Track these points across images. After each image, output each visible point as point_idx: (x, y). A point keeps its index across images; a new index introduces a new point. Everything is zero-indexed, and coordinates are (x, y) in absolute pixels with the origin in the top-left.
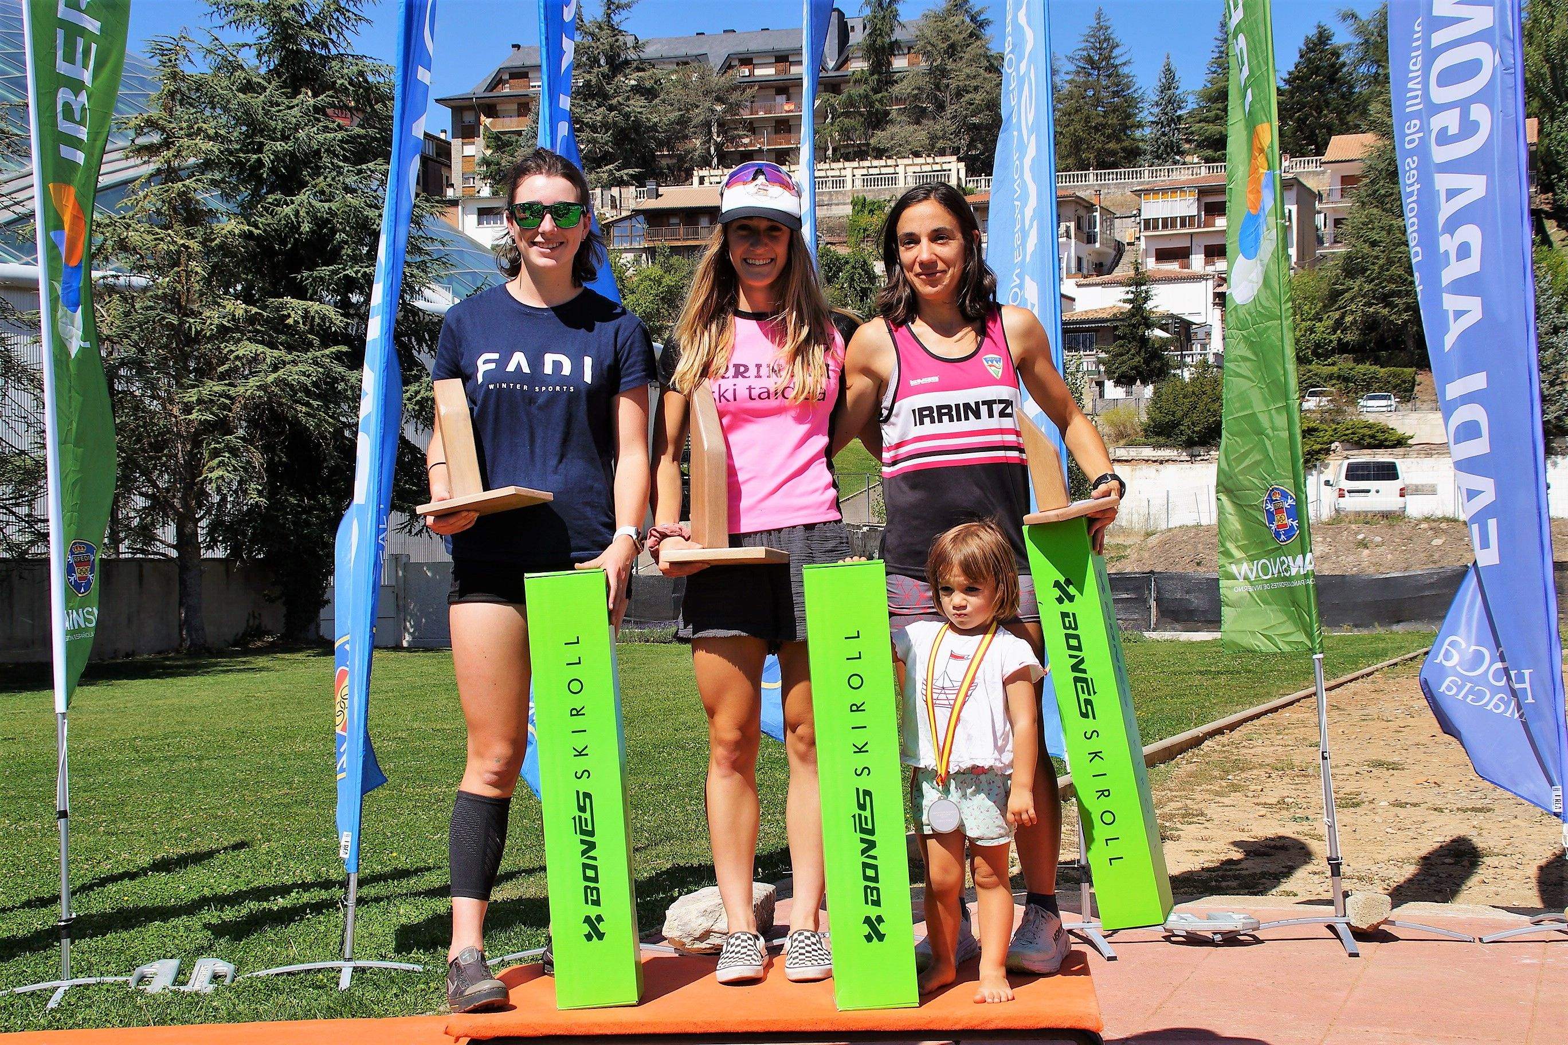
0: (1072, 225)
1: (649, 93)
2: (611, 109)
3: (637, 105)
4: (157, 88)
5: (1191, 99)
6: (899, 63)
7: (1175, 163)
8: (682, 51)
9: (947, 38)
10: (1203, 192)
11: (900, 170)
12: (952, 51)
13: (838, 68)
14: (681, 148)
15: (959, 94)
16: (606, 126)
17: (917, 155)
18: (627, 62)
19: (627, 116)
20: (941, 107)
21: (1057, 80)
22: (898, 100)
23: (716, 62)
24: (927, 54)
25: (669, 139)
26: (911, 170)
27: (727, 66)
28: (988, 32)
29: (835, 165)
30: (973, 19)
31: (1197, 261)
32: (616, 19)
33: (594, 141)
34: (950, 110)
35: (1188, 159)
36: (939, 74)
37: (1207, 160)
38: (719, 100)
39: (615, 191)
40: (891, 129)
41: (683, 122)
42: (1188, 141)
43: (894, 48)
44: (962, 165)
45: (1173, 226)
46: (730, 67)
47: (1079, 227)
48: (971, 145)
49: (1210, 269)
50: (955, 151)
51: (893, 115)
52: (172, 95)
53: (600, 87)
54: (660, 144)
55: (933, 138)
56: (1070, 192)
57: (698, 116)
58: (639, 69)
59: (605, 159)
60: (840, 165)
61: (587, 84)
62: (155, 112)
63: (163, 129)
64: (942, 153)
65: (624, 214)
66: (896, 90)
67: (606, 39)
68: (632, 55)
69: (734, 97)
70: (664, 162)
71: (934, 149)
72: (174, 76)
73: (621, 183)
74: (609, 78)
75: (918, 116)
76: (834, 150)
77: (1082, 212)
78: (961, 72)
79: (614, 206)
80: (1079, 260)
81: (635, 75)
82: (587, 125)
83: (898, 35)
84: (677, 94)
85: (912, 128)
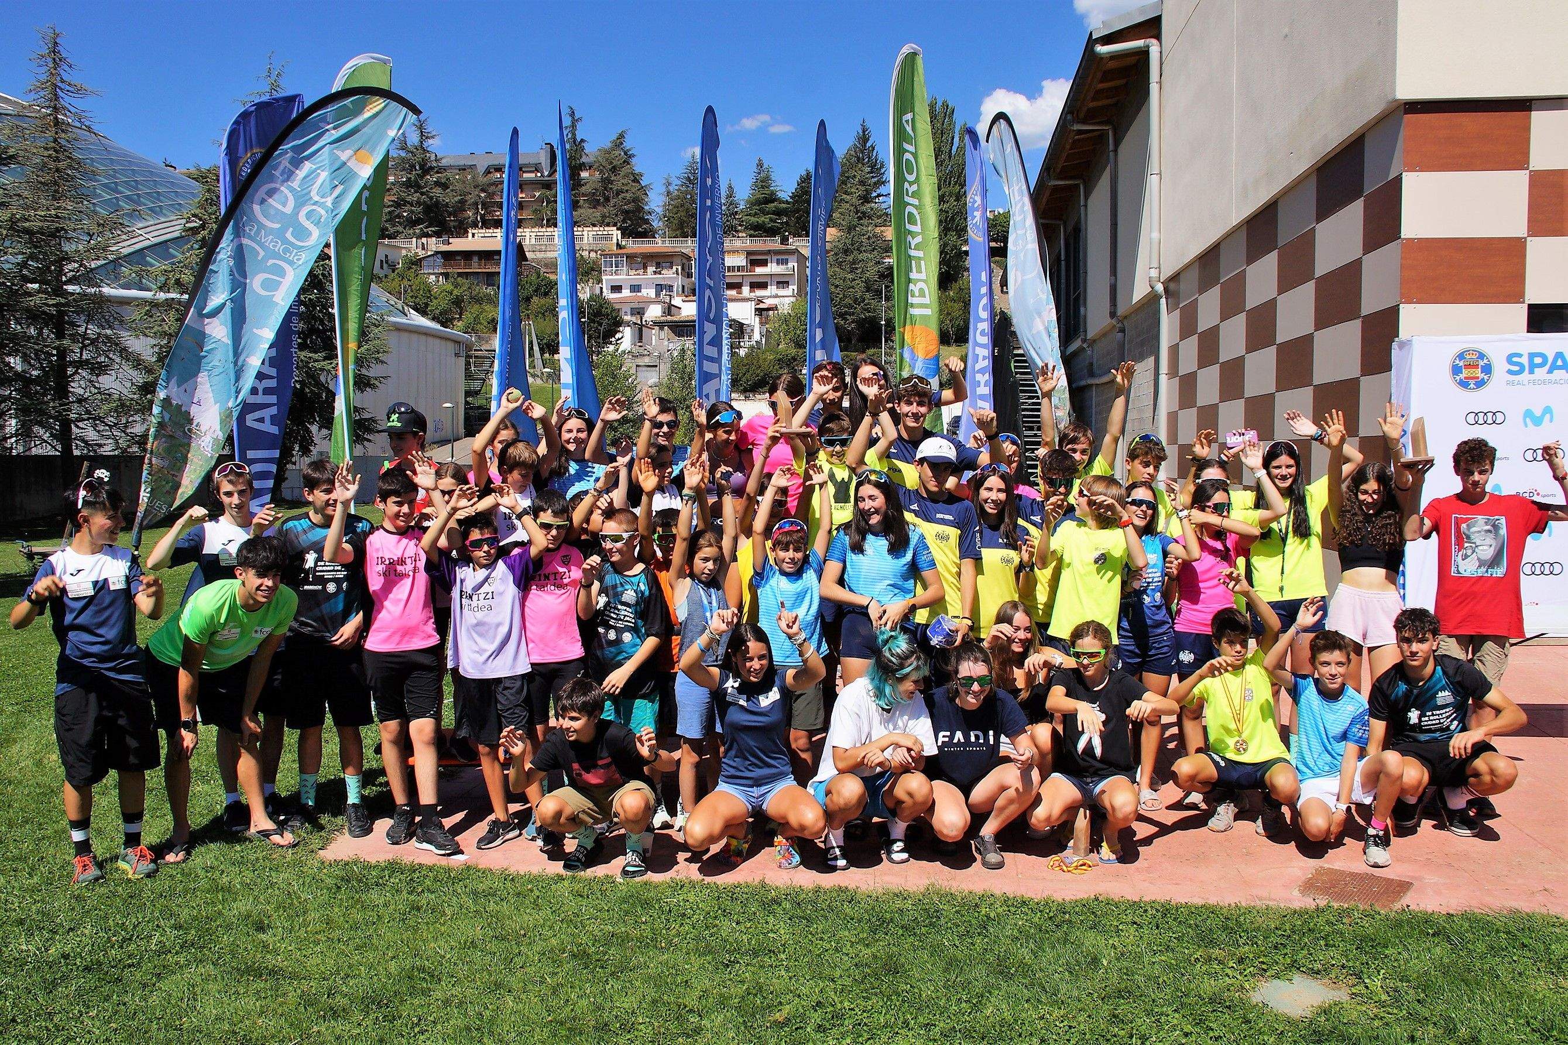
0: (680, 268)
1: (445, 186)
2: (422, 194)
3: (437, 192)
5: (742, 203)
6: (584, 174)
7: (734, 236)
8: (462, 163)
9: (611, 163)
10: (749, 253)
11: (585, 233)
12: (614, 169)
13: (550, 175)
14: (461, 216)
15: (618, 194)
16: (419, 203)
17: (594, 225)
18: (432, 168)
19: (431, 198)
20: (607, 200)
21: (671, 188)
22: (584, 195)
23: (481, 170)
24: (601, 172)
25: (455, 211)
26: (591, 233)
27: (488, 172)
28: (633, 161)
29: (549, 229)
30: (626, 153)
31: (746, 290)
32: (425, 145)
33: (412, 212)
34: (612, 202)
35: (740, 235)
36: (606, 182)
37: (751, 236)
38: (483, 190)
39: (424, 240)
40: (580, 211)
41: (462, 202)
42: (740, 225)
43: (582, 167)
44: (619, 232)
45: (733, 271)
46: (490, 172)
47: (683, 269)
48: (624, 221)
49: (752, 294)
50: (615, 225)
51: (581, 202)
53: (416, 182)
54: (450, 215)
55: (604, 217)
56: (678, 250)
57: (471, 199)
58: (437, 172)
59: (418, 222)
60: (551, 229)
61: (409, 179)
64: (608, 225)
65: (429, 253)
66: (583, 189)
67: (419, 156)
68: (434, 164)
69: (492, 189)
70: (452, 224)
71: (603, 223)
73: (427, 236)
74: (422, 177)
75: (595, 204)
76: (548, 221)
77: (685, 261)
78: (619, 182)
79: (423, 249)
80: (683, 287)
81: (436, 175)
82: (408, 202)
83: (584, 159)
84: (459, 186)
85: (591, 211)
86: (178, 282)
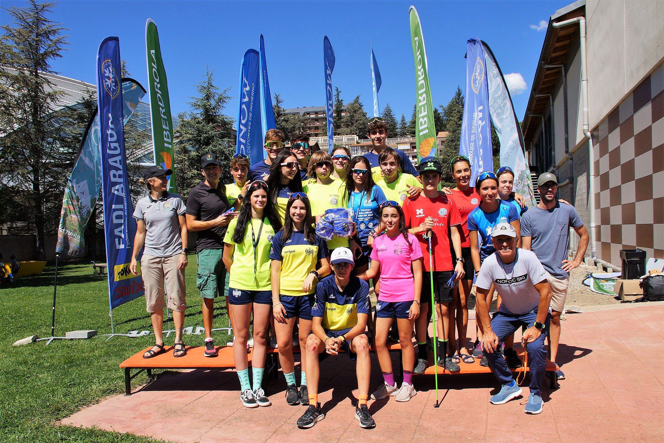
1: (287, 121)
3: (284, 124)
4: (179, 123)
5: (408, 123)
6: (343, 114)
7: (405, 137)
8: (294, 112)
9: (354, 109)
10: (411, 144)
11: (344, 138)
12: (355, 111)
14: (294, 133)
15: (357, 121)
17: (347, 135)
18: (281, 114)
19: (282, 126)
20: (352, 124)
22: (343, 122)
23: (301, 114)
24: (350, 113)
25: (291, 131)
26: (346, 138)
27: (304, 115)
28: (363, 108)
30: (359, 105)
32: (279, 105)
34: (355, 125)
35: (408, 136)
36: (352, 117)
37: (412, 137)
38: (302, 122)
40: (341, 129)
41: (294, 127)
42: (408, 132)
43: (342, 111)
44: (358, 137)
46: (305, 115)
48: (360, 133)
50: (356, 134)
51: (342, 126)
52: (182, 125)
54: (289, 133)
55: (351, 131)
57: (297, 126)
58: (284, 116)
62: (178, 129)
63: (180, 133)
64: (353, 134)
66: (342, 120)
67: (276, 109)
68: (283, 113)
69: (306, 122)
70: (290, 136)
71: (351, 133)
72: (183, 121)
74: (277, 118)
75: (348, 126)
78: (357, 116)
83: (343, 108)
84: (292, 121)
85: (346, 129)
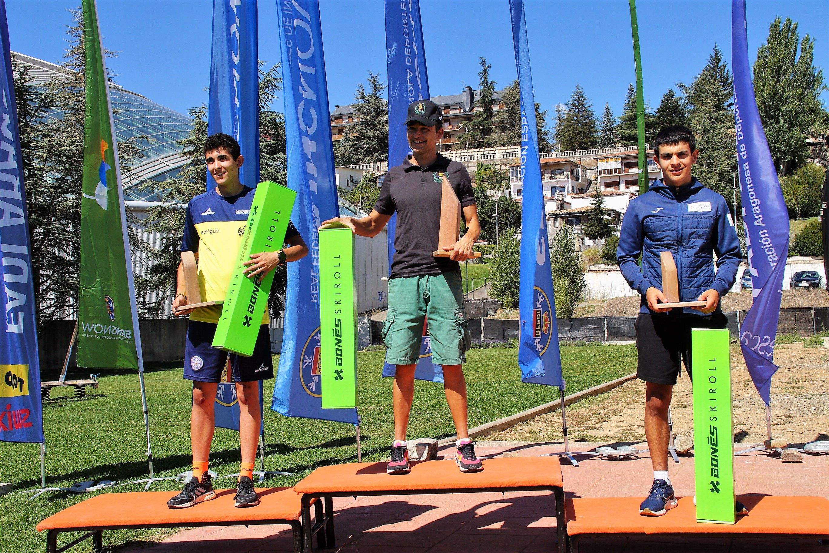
0: (569, 173)
2: (376, 130)
3: (387, 128)
4: (192, 128)
5: (617, 120)
6: (495, 108)
7: (612, 147)
9: (515, 97)
10: (623, 158)
11: (497, 152)
13: (470, 111)
16: (374, 137)
17: (504, 145)
18: (382, 111)
19: (383, 133)
21: (561, 113)
22: (495, 123)
24: (507, 104)
26: (501, 152)
29: (469, 151)
31: (622, 187)
32: (378, 94)
33: (370, 143)
34: (517, 127)
35: (617, 145)
36: (512, 112)
37: (625, 145)
39: (378, 164)
40: (492, 135)
42: (617, 138)
43: (493, 102)
45: (612, 173)
47: (572, 174)
49: (627, 190)
50: (519, 144)
51: (493, 129)
52: (199, 130)
53: (372, 121)
55: (510, 138)
56: (568, 159)
59: (375, 150)
60: (472, 150)
61: (367, 120)
62: (192, 138)
63: (195, 144)
64: (514, 144)
65: (382, 173)
66: (494, 119)
67: (374, 102)
68: (385, 108)
71: (510, 143)
72: (200, 123)
73: (381, 160)
74: (375, 118)
75: (504, 129)
76: (469, 144)
77: (573, 168)
79: (378, 170)
80: (573, 187)
81: (386, 116)
82: (366, 137)
83: (495, 97)
85: (501, 135)
86: (179, 192)
